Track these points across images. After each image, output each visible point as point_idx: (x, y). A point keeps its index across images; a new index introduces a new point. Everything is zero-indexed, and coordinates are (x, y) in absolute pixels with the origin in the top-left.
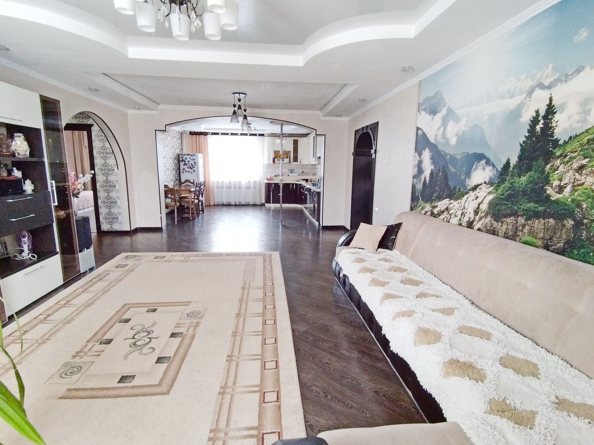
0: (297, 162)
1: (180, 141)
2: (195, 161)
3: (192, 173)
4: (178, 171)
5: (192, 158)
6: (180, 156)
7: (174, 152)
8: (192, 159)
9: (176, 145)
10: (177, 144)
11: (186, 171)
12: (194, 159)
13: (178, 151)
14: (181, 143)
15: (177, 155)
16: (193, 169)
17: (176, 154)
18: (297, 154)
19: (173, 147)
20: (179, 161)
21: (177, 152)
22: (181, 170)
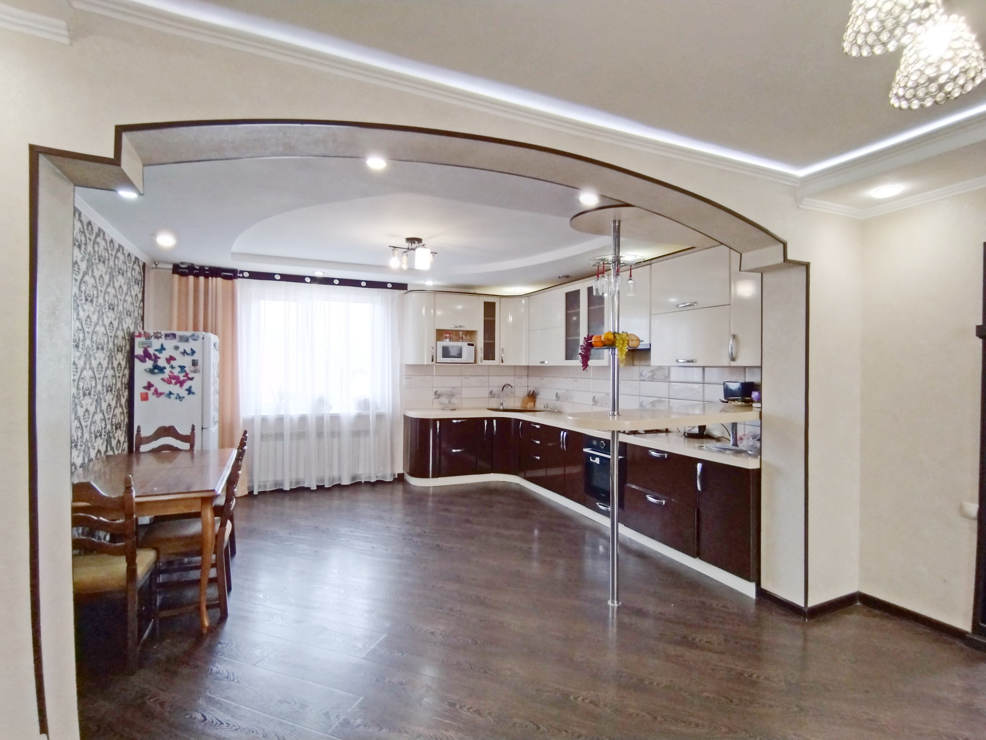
0: (494, 359)
1: (136, 289)
2: (195, 357)
3: (180, 398)
4: (126, 394)
5: (183, 346)
6: (137, 340)
7: (116, 324)
8: (184, 353)
9: (125, 301)
10: (129, 299)
11: (157, 394)
12: (193, 352)
13: (129, 324)
14: (140, 296)
15: (124, 338)
16: (187, 385)
17: (120, 334)
18: (494, 339)
19: (112, 307)
20: (131, 357)
21: (125, 327)
22: (138, 390)
